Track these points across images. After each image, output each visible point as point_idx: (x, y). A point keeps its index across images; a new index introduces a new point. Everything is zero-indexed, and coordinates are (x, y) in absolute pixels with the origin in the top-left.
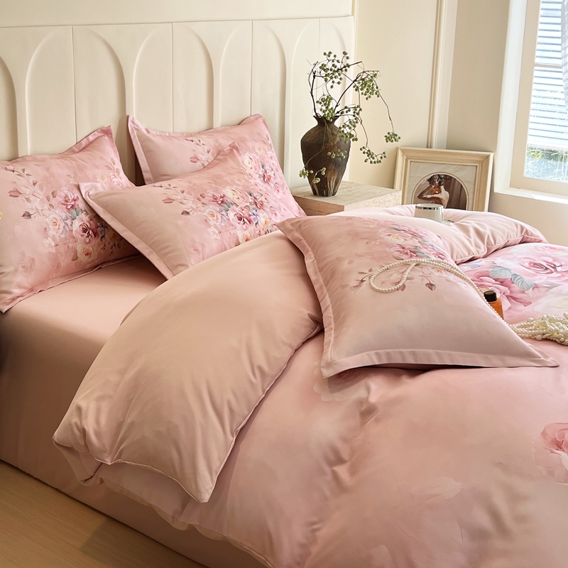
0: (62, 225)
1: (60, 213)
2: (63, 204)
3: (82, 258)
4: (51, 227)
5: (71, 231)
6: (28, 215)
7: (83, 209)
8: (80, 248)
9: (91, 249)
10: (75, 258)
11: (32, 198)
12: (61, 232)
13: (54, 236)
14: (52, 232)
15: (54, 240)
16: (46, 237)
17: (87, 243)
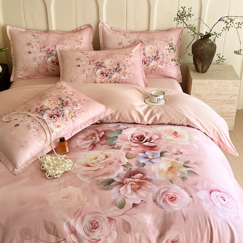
0: (43, 58)
1: (44, 54)
2: (46, 51)
3: (50, 71)
4: (38, 58)
5: (46, 61)
6: (30, 53)
7: (55, 54)
8: (49, 68)
9: (54, 69)
10: (47, 71)
11: (34, 47)
12: (42, 61)
13: (38, 61)
14: (37, 60)
15: (38, 63)
16: (35, 61)
17: (53, 67)
